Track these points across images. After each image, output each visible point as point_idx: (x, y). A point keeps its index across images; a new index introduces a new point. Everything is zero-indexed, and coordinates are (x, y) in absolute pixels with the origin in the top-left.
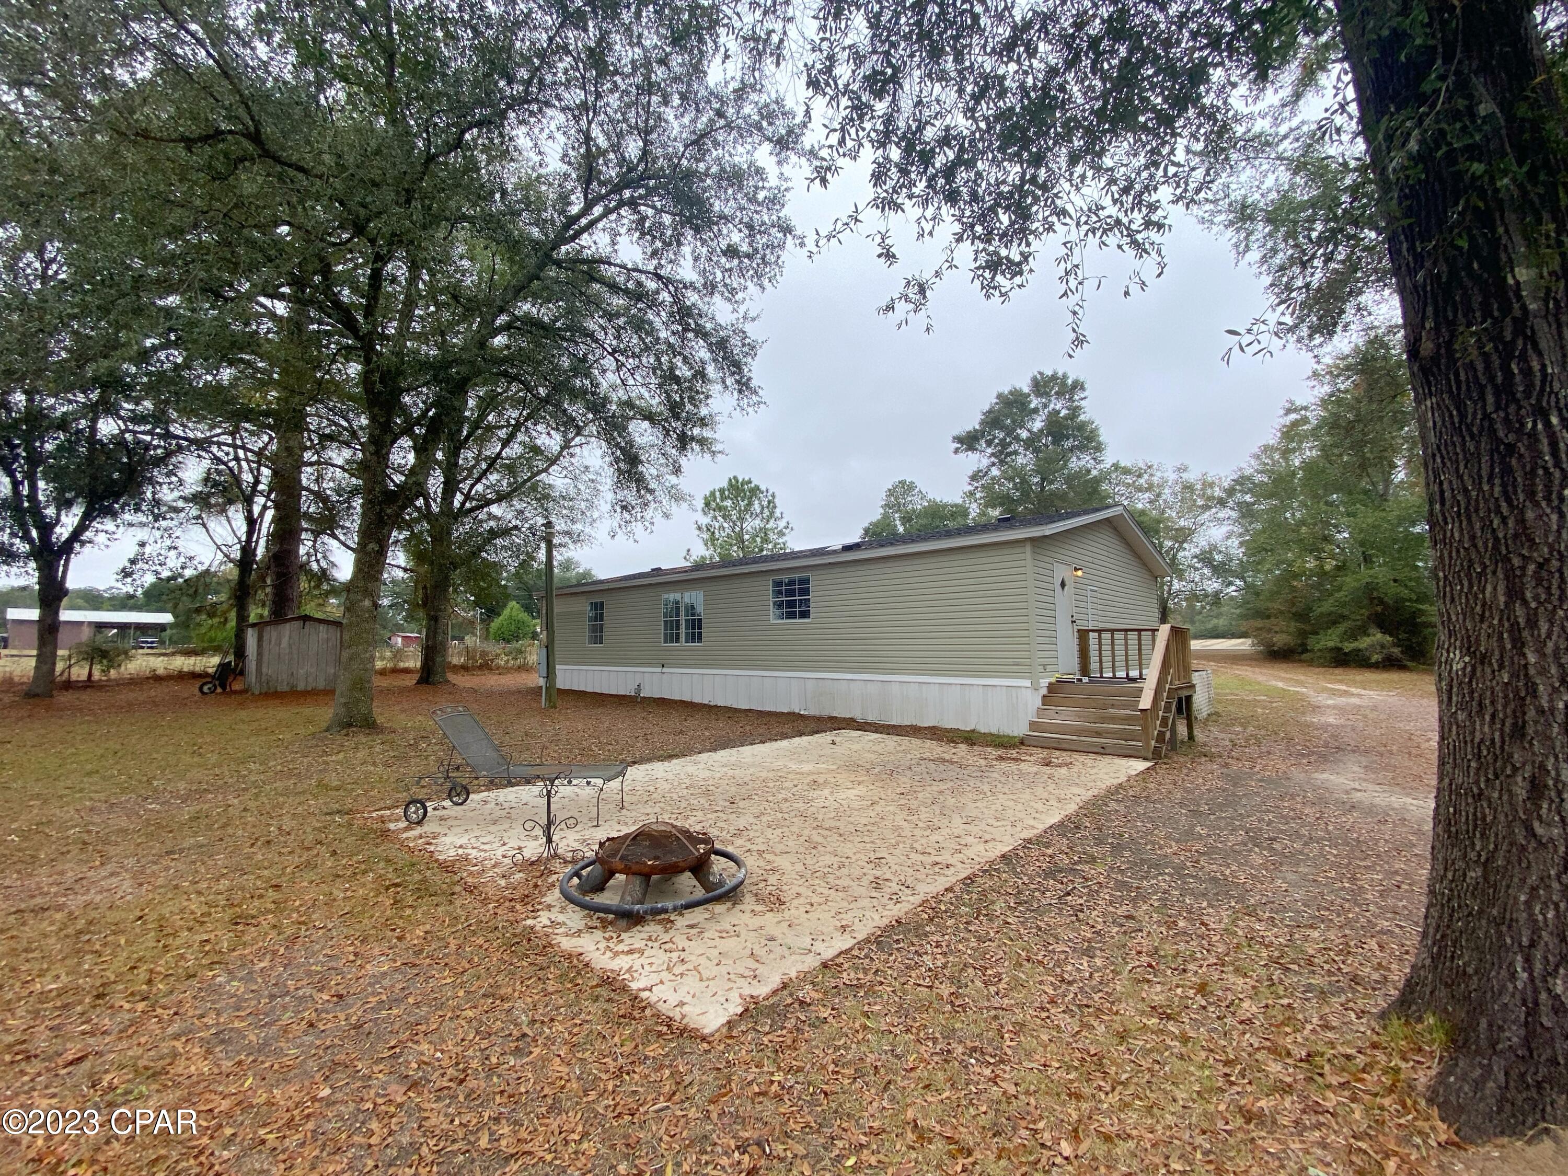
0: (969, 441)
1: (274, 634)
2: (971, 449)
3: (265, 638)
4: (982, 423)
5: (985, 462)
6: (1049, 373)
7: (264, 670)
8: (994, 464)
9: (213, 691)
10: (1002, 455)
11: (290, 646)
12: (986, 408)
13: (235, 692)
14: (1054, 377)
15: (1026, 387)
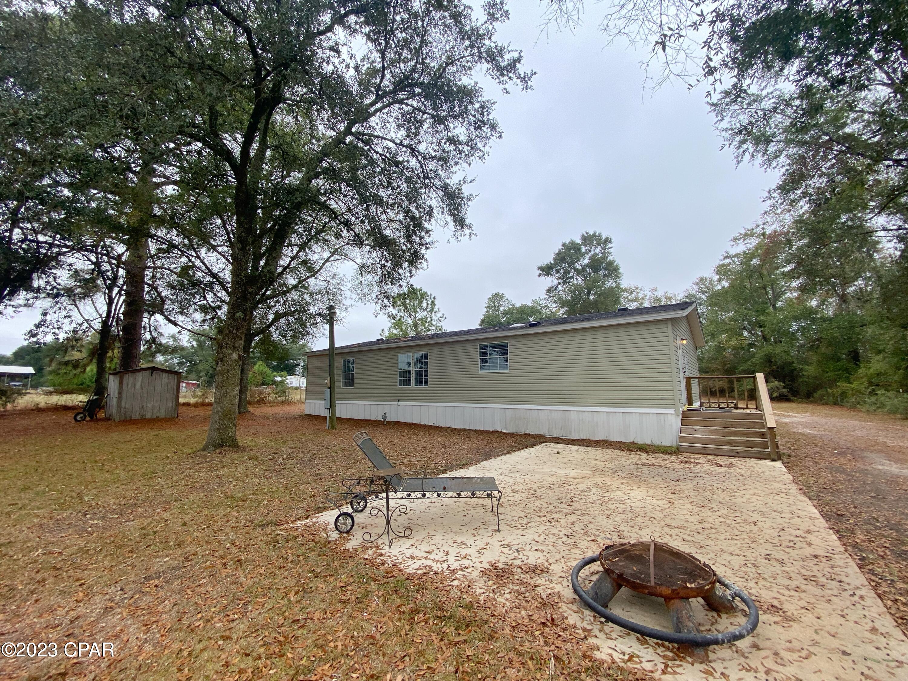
0: (546, 270)
1: (131, 380)
2: (548, 274)
3: (125, 382)
4: (555, 259)
5: (556, 282)
6: (591, 233)
7: (123, 404)
8: (559, 284)
9: (83, 419)
10: (565, 279)
11: (142, 388)
12: (557, 251)
13: (101, 420)
14: (594, 235)
15: (578, 241)
